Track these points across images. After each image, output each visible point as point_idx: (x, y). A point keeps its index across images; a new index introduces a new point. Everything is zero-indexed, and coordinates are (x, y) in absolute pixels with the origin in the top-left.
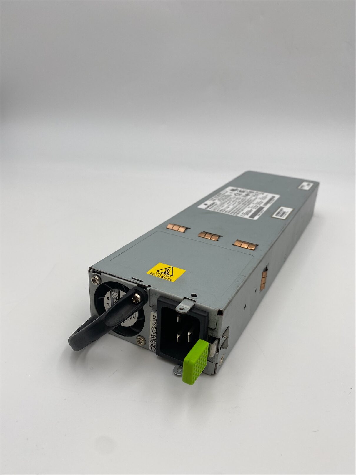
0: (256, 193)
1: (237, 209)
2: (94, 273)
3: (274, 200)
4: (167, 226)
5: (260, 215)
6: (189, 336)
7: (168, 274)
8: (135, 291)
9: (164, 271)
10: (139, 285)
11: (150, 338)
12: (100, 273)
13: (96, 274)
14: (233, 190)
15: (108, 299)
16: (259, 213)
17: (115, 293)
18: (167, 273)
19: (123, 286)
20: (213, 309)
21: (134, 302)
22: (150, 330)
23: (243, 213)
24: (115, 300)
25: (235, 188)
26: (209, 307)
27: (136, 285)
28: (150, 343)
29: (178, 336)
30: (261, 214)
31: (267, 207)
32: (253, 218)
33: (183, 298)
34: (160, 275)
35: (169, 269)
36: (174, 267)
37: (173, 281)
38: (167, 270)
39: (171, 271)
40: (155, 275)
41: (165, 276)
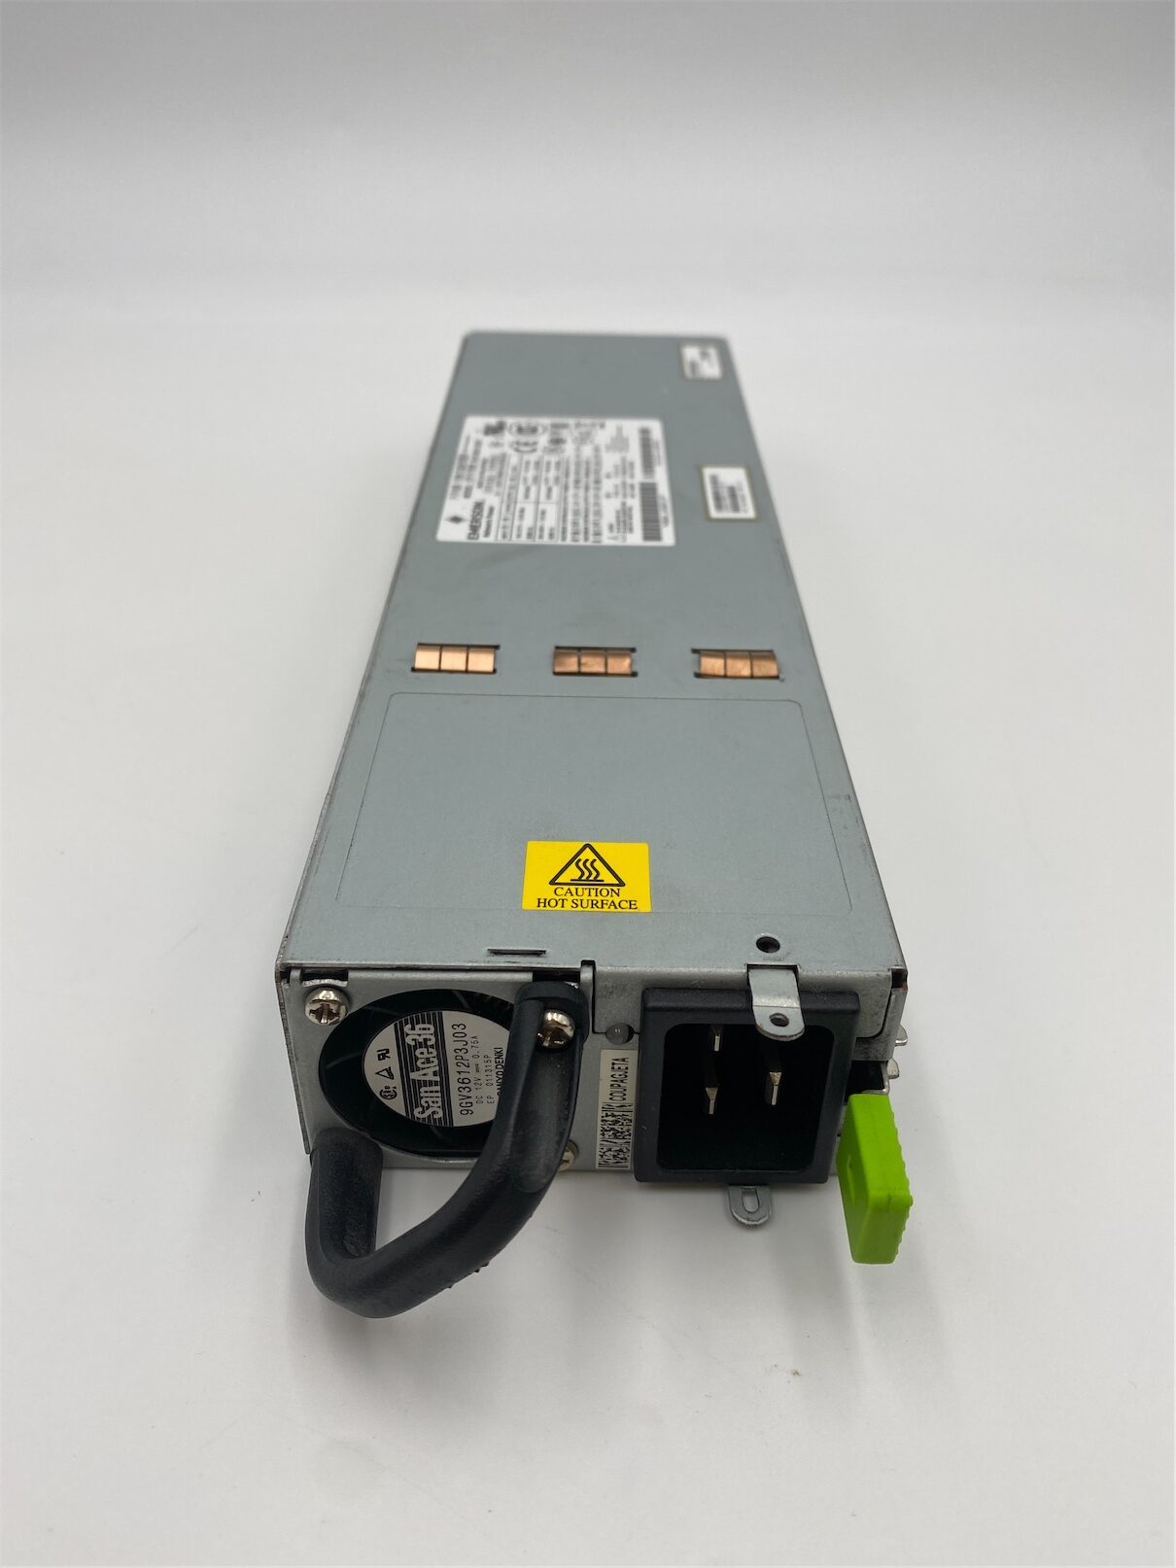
0: (578, 425)
1: (576, 513)
2: (309, 984)
3: (657, 444)
4: (413, 659)
5: (671, 519)
6: (776, 1089)
7: (597, 882)
8: (542, 1004)
9: (573, 872)
10: (540, 975)
11: (599, 1132)
12: (342, 973)
13: (317, 982)
14: (490, 430)
15: (383, 1055)
16: (662, 514)
17: (417, 1027)
18: (595, 879)
19: (457, 994)
20: (874, 974)
21: (546, 1044)
22: (600, 1109)
23: (611, 527)
24: (418, 1052)
25: (493, 421)
26: (856, 974)
27: (528, 977)
28: (598, 1149)
29: (712, 1093)
30: (666, 512)
31: (661, 477)
32: (658, 538)
33: (745, 971)
34: (575, 897)
35: (583, 857)
36: (593, 844)
37: (645, 906)
38: (581, 864)
39: (598, 865)
40: (560, 903)
41: (599, 898)
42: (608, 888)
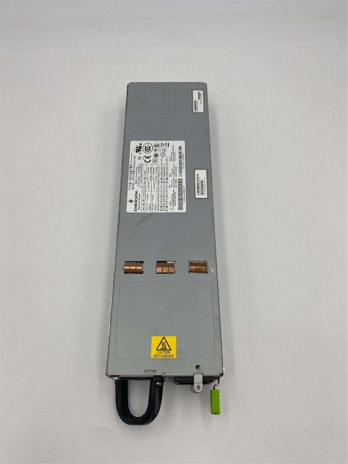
1: (161, 196)
3: (183, 155)
4: (124, 269)
5: (185, 198)
7: (166, 349)
9: (161, 346)
10: (155, 376)
12: (118, 376)
20: (217, 375)
25: (138, 144)
26: (213, 375)
27: (152, 376)
30: (184, 195)
31: (184, 177)
32: (182, 209)
33: (193, 375)
34: (161, 354)
35: (163, 341)
36: (165, 337)
37: (175, 357)
38: (162, 344)
39: (166, 344)
40: (158, 356)
41: (166, 354)
42: (168, 351)
